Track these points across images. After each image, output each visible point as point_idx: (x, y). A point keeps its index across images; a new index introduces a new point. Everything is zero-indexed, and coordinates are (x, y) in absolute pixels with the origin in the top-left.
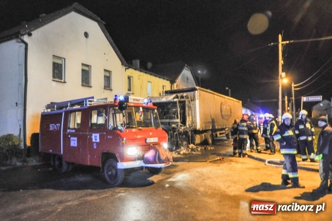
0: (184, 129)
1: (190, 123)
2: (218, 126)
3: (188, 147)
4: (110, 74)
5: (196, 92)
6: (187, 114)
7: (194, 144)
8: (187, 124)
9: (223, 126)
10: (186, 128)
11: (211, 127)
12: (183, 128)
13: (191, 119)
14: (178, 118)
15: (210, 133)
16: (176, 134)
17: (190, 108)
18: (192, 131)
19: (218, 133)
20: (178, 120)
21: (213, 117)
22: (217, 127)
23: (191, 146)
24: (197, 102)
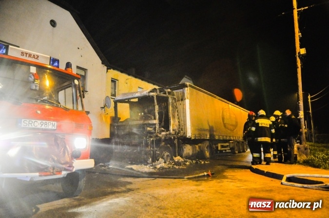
0: (166, 135)
1: (176, 128)
2: (219, 136)
3: (172, 159)
4: (85, 73)
5: (186, 89)
6: (171, 115)
7: (181, 156)
8: (171, 128)
9: (227, 136)
10: (170, 134)
11: (208, 136)
12: (164, 133)
13: (177, 123)
14: (155, 119)
15: (207, 143)
16: (153, 140)
17: (175, 108)
18: (178, 139)
19: (219, 145)
20: (156, 122)
21: (211, 125)
22: (217, 138)
23: (177, 159)
24: (187, 102)
